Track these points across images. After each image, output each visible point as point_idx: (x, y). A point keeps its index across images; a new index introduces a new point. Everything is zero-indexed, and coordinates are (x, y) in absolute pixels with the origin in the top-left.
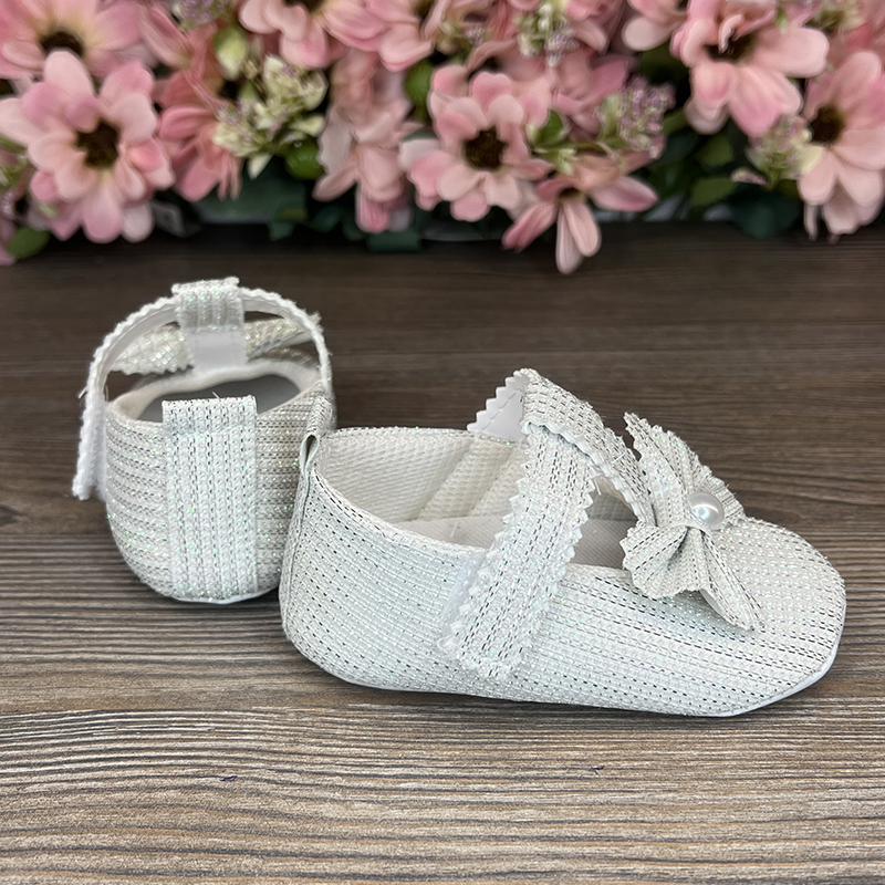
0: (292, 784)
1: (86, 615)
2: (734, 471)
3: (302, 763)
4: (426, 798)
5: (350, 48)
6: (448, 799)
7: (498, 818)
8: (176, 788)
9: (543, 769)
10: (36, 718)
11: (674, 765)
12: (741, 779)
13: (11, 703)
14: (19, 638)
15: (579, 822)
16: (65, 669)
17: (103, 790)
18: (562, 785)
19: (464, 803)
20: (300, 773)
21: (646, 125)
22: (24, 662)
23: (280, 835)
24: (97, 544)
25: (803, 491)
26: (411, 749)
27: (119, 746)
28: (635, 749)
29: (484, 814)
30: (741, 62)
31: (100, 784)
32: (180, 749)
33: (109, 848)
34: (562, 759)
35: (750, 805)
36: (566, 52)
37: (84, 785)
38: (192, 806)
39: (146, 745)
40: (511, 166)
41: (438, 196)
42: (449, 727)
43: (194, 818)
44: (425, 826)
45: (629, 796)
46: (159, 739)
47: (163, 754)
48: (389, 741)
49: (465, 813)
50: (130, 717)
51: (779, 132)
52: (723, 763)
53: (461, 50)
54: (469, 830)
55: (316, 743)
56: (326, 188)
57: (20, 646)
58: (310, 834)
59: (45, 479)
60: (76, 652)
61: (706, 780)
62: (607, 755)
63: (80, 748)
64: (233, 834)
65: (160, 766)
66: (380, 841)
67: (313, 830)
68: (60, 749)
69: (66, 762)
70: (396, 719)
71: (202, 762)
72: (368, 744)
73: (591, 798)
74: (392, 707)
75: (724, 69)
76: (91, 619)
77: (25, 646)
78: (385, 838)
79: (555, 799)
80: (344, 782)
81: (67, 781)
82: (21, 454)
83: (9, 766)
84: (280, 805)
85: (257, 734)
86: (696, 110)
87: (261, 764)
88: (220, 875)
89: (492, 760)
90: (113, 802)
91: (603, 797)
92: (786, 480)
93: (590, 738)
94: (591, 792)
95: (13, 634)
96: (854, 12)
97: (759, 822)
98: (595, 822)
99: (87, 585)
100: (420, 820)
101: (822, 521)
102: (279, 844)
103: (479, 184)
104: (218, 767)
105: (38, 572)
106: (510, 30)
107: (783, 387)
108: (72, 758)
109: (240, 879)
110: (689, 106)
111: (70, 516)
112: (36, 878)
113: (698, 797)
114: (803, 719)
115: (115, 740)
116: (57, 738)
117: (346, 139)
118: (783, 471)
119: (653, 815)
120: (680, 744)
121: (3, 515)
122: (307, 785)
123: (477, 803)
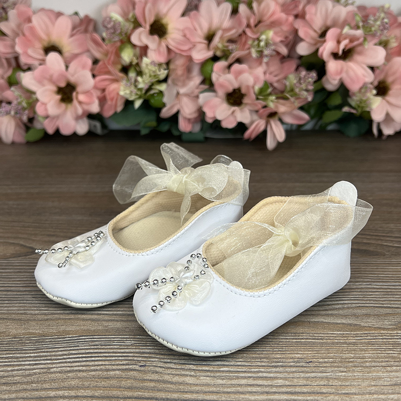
0: (172, 368)
3: (175, 359)
4: (233, 375)
5: (177, 53)
7: (266, 384)
8: (119, 370)
9: (284, 362)
10: (53, 339)
11: (343, 361)
12: (374, 367)
14: (42, 303)
15: (303, 386)
16: (64, 317)
17: (86, 371)
18: (294, 369)
19: (250, 377)
20: (175, 363)
21: (307, 86)
22: (45, 314)
23: (168, 391)
25: (385, 242)
27: (91, 351)
28: (325, 353)
29: (260, 382)
30: (347, 60)
31: (84, 368)
32: (119, 353)
33: (91, 397)
34: (293, 358)
35: (380, 378)
36: (271, 56)
37: (77, 368)
38: (127, 378)
39: (104, 351)
40: (246, 104)
41: (215, 117)
43: (129, 383)
44: (234, 387)
47: (112, 355)
49: (251, 382)
50: (95, 338)
51: (363, 90)
52: (365, 360)
53: (226, 55)
54: (254, 389)
56: (166, 113)
57: (43, 307)
58: (182, 391)
61: (358, 367)
62: (313, 356)
63: (74, 352)
64: (147, 391)
65: (111, 360)
67: (183, 389)
68: (65, 353)
69: (68, 358)
71: (130, 358)
73: (308, 375)
75: (340, 63)
77: (45, 307)
79: (291, 375)
81: (69, 367)
82: (38, 225)
83: (42, 360)
84: (167, 377)
85: (153, 346)
86: (328, 80)
87: (157, 360)
89: (261, 358)
90: (91, 376)
91: (313, 375)
92: (377, 238)
93: (304, 349)
94: (308, 372)
95: (39, 302)
96: (394, 40)
98: (311, 385)
100: (231, 384)
101: (395, 255)
102: (168, 395)
103: (233, 112)
104: (137, 361)
106: (247, 46)
108: (70, 356)
110: (324, 79)
113: (356, 374)
114: (398, 340)
115: (89, 349)
116: (63, 348)
117: (175, 92)
120: (345, 351)
121: (31, 250)
122: (178, 369)
123: (256, 377)
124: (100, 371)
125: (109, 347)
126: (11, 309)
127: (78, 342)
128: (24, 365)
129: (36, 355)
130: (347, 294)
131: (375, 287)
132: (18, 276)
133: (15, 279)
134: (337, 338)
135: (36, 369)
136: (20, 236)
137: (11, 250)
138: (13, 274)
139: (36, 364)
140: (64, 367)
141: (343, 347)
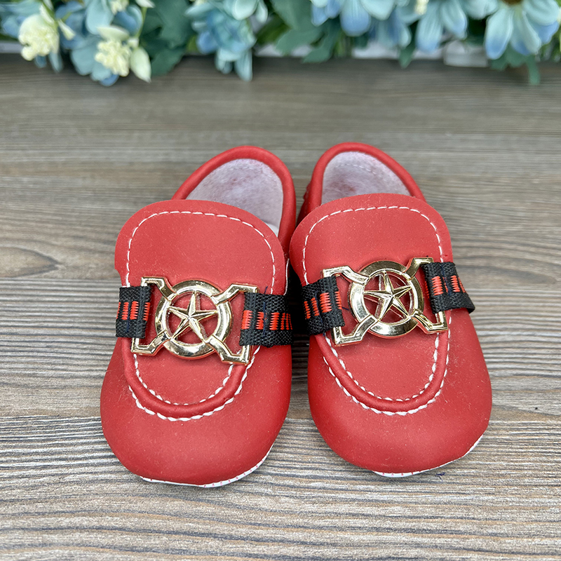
1: (102, 341)
2: (512, 243)
6: (343, 496)
13: (54, 409)
24: (109, 287)
26: (317, 455)
45: (463, 497)
48: (302, 448)
59: (76, 237)
60: (96, 370)
66: (299, 529)
70: (305, 431)
72: (288, 450)
74: (302, 420)
76: (104, 345)
78: (303, 527)
80: (273, 481)
88: (194, 553)
97: (551, 521)
99: (103, 318)
105: (71, 308)
107: (536, 181)
109: (207, 557)
111: (90, 266)
112: (72, 552)
118: (542, 244)
119: (480, 514)
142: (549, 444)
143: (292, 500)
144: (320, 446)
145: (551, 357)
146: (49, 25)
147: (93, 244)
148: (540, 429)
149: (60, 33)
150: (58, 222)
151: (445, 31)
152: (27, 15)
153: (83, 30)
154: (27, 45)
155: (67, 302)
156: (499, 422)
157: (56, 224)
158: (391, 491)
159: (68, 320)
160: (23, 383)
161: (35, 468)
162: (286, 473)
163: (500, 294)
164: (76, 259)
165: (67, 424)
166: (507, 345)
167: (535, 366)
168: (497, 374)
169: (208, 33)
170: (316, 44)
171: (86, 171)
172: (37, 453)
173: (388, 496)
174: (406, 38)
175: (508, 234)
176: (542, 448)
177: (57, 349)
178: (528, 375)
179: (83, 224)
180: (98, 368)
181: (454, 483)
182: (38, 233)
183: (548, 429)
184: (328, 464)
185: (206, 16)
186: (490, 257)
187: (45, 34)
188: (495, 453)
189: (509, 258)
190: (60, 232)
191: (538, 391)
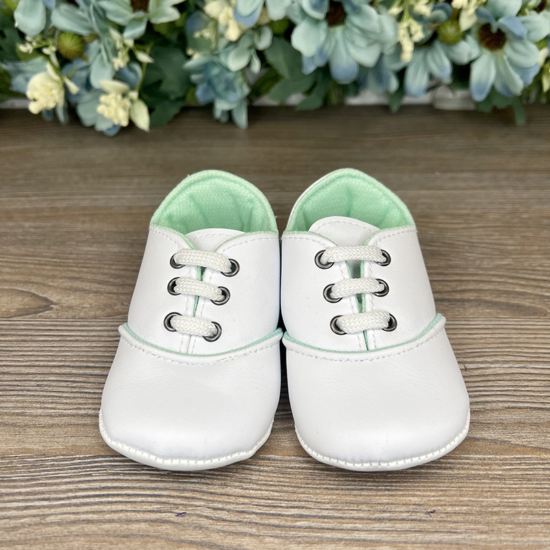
0: (224, 520)
1: (92, 380)
2: (502, 276)
3: (230, 503)
8: (145, 521)
9: (394, 512)
10: (56, 461)
11: (484, 511)
12: (531, 524)
13: (40, 448)
14: (49, 396)
16: (76, 422)
17: (97, 521)
18: (407, 526)
19: (341, 540)
20: (229, 511)
22: (50, 416)
24: (101, 326)
25: (547, 292)
26: (303, 493)
27: (109, 484)
28: (455, 495)
31: (95, 517)
34: (406, 504)
37: (84, 517)
38: (157, 537)
39: (127, 485)
42: (328, 475)
43: (158, 546)
45: (454, 537)
46: (136, 480)
47: (137, 492)
48: (288, 486)
50: (117, 461)
52: (517, 509)
55: (239, 487)
57: (49, 403)
59: (72, 278)
60: (84, 409)
61: (506, 523)
62: (437, 501)
63: (83, 486)
65: (135, 502)
68: (71, 487)
69: (74, 498)
70: (291, 468)
71: (163, 499)
72: (274, 488)
73: (429, 537)
74: (287, 458)
77: (52, 403)
79: (403, 537)
80: (258, 520)
81: (73, 513)
82: (58, 260)
83: (36, 500)
84: (216, 538)
85: (200, 477)
87: (202, 503)
89: (358, 504)
90: (103, 532)
91: (436, 537)
92: (535, 283)
93: (424, 486)
94: (429, 532)
95: (45, 394)
99: (93, 356)
104: (174, 504)
105: (62, 347)
108: (78, 494)
111: (84, 306)
113: (502, 538)
115: (106, 480)
116: (69, 477)
118: (533, 277)
120: (486, 492)
121: (44, 304)
122: (233, 521)
123: (350, 540)
124: (116, 522)
125: (134, 478)
126: (5, 405)
127: (92, 467)
128: (10, 509)
129: (28, 490)
130: (490, 384)
131: (532, 371)
132: (21, 347)
133: (16, 353)
134: (475, 467)
135: (25, 517)
136: (34, 279)
137: (18, 303)
138: (14, 344)
139: (27, 508)
140: (65, 513)
141: (484, 483)
142: (543, 480)
143: (276, 540)
144: (307, 484)
145: (544, 389)
146: (56, 81)
147: (89, 284)
148: (534, 464)
149: (66, 88)
150: (56, 265)
151: (431, 77)
152: (35, 73)
153: (87, 85)
154: (35, 100)
155: (59, 341)
156: (491, 456)
157: (53, 266)
158: (379, 530)
159: (60, 359)
160: (11, 422)
161: (17, 508)
162: (271, 512)
163: (491, 327)
164: (72, 300)
165: (52, 463)
166: (499, 378)
167: (527, 399)
168: (488, 408)
169: (205, 85)
170: (308, 92)
171: (85, 215)
172: (20, 494)
173: (376, 535)
174: (394, 84)
175: (497, 267)
176: (537, 484)
177: (46, 388)
178: (520, 408)
179: (79, 265)
180: (86, 407)
181: (444, 521)
182: (35, 275)
183: (543, 464)
184: (315, 502)
185: (204, 68)
186: (480, 291)
187: (51, 90)
188: (487, 489)
189: (500, 291)
190: (57, 273)
191: (531, 425)
